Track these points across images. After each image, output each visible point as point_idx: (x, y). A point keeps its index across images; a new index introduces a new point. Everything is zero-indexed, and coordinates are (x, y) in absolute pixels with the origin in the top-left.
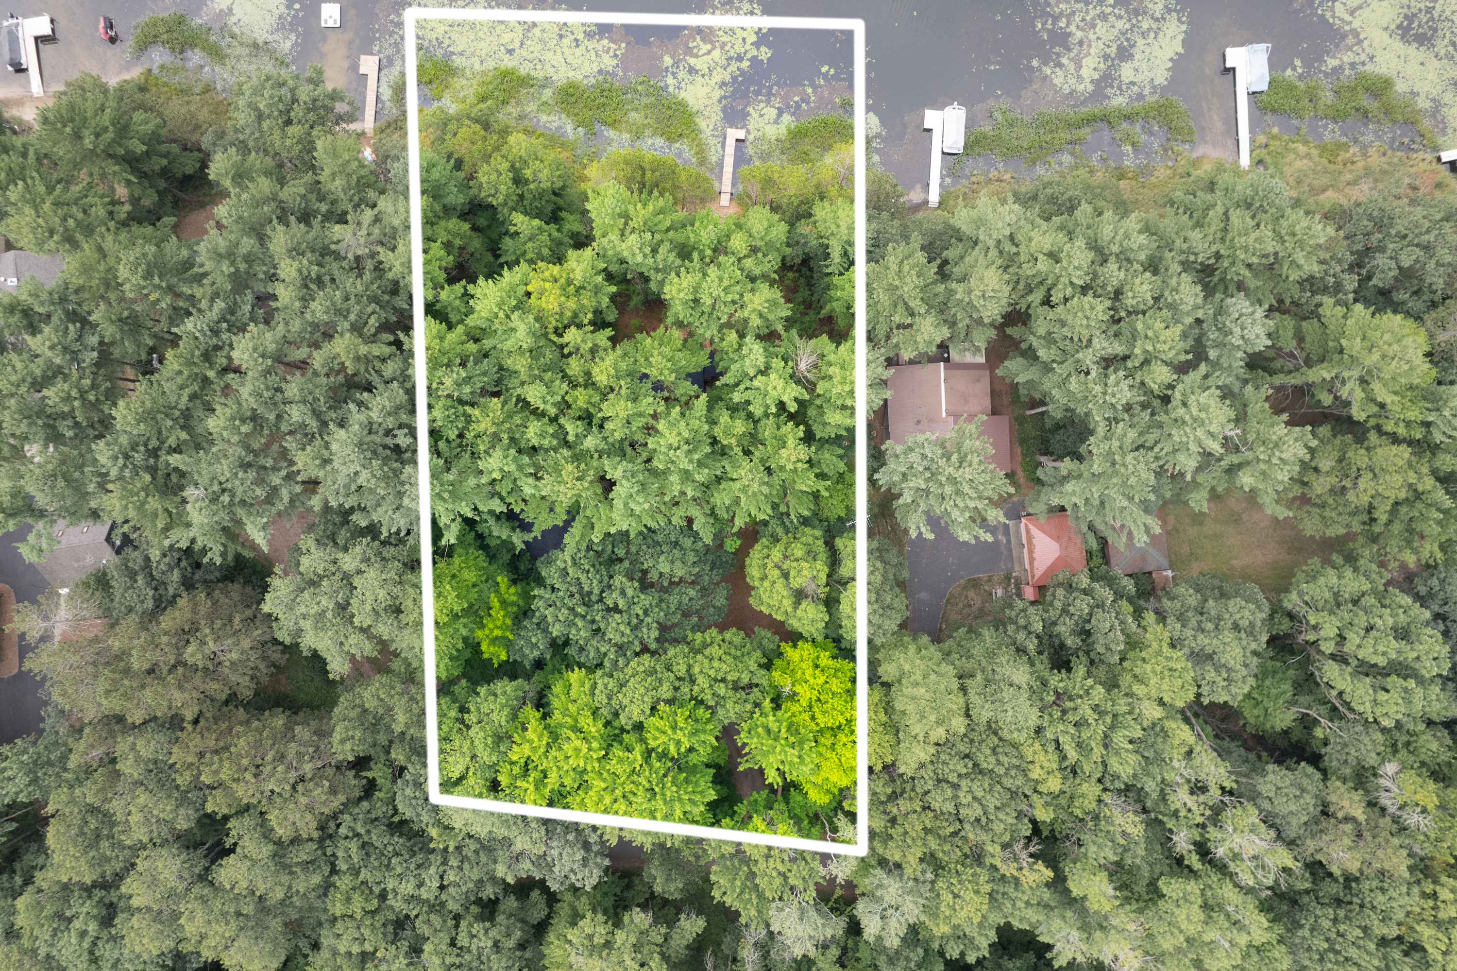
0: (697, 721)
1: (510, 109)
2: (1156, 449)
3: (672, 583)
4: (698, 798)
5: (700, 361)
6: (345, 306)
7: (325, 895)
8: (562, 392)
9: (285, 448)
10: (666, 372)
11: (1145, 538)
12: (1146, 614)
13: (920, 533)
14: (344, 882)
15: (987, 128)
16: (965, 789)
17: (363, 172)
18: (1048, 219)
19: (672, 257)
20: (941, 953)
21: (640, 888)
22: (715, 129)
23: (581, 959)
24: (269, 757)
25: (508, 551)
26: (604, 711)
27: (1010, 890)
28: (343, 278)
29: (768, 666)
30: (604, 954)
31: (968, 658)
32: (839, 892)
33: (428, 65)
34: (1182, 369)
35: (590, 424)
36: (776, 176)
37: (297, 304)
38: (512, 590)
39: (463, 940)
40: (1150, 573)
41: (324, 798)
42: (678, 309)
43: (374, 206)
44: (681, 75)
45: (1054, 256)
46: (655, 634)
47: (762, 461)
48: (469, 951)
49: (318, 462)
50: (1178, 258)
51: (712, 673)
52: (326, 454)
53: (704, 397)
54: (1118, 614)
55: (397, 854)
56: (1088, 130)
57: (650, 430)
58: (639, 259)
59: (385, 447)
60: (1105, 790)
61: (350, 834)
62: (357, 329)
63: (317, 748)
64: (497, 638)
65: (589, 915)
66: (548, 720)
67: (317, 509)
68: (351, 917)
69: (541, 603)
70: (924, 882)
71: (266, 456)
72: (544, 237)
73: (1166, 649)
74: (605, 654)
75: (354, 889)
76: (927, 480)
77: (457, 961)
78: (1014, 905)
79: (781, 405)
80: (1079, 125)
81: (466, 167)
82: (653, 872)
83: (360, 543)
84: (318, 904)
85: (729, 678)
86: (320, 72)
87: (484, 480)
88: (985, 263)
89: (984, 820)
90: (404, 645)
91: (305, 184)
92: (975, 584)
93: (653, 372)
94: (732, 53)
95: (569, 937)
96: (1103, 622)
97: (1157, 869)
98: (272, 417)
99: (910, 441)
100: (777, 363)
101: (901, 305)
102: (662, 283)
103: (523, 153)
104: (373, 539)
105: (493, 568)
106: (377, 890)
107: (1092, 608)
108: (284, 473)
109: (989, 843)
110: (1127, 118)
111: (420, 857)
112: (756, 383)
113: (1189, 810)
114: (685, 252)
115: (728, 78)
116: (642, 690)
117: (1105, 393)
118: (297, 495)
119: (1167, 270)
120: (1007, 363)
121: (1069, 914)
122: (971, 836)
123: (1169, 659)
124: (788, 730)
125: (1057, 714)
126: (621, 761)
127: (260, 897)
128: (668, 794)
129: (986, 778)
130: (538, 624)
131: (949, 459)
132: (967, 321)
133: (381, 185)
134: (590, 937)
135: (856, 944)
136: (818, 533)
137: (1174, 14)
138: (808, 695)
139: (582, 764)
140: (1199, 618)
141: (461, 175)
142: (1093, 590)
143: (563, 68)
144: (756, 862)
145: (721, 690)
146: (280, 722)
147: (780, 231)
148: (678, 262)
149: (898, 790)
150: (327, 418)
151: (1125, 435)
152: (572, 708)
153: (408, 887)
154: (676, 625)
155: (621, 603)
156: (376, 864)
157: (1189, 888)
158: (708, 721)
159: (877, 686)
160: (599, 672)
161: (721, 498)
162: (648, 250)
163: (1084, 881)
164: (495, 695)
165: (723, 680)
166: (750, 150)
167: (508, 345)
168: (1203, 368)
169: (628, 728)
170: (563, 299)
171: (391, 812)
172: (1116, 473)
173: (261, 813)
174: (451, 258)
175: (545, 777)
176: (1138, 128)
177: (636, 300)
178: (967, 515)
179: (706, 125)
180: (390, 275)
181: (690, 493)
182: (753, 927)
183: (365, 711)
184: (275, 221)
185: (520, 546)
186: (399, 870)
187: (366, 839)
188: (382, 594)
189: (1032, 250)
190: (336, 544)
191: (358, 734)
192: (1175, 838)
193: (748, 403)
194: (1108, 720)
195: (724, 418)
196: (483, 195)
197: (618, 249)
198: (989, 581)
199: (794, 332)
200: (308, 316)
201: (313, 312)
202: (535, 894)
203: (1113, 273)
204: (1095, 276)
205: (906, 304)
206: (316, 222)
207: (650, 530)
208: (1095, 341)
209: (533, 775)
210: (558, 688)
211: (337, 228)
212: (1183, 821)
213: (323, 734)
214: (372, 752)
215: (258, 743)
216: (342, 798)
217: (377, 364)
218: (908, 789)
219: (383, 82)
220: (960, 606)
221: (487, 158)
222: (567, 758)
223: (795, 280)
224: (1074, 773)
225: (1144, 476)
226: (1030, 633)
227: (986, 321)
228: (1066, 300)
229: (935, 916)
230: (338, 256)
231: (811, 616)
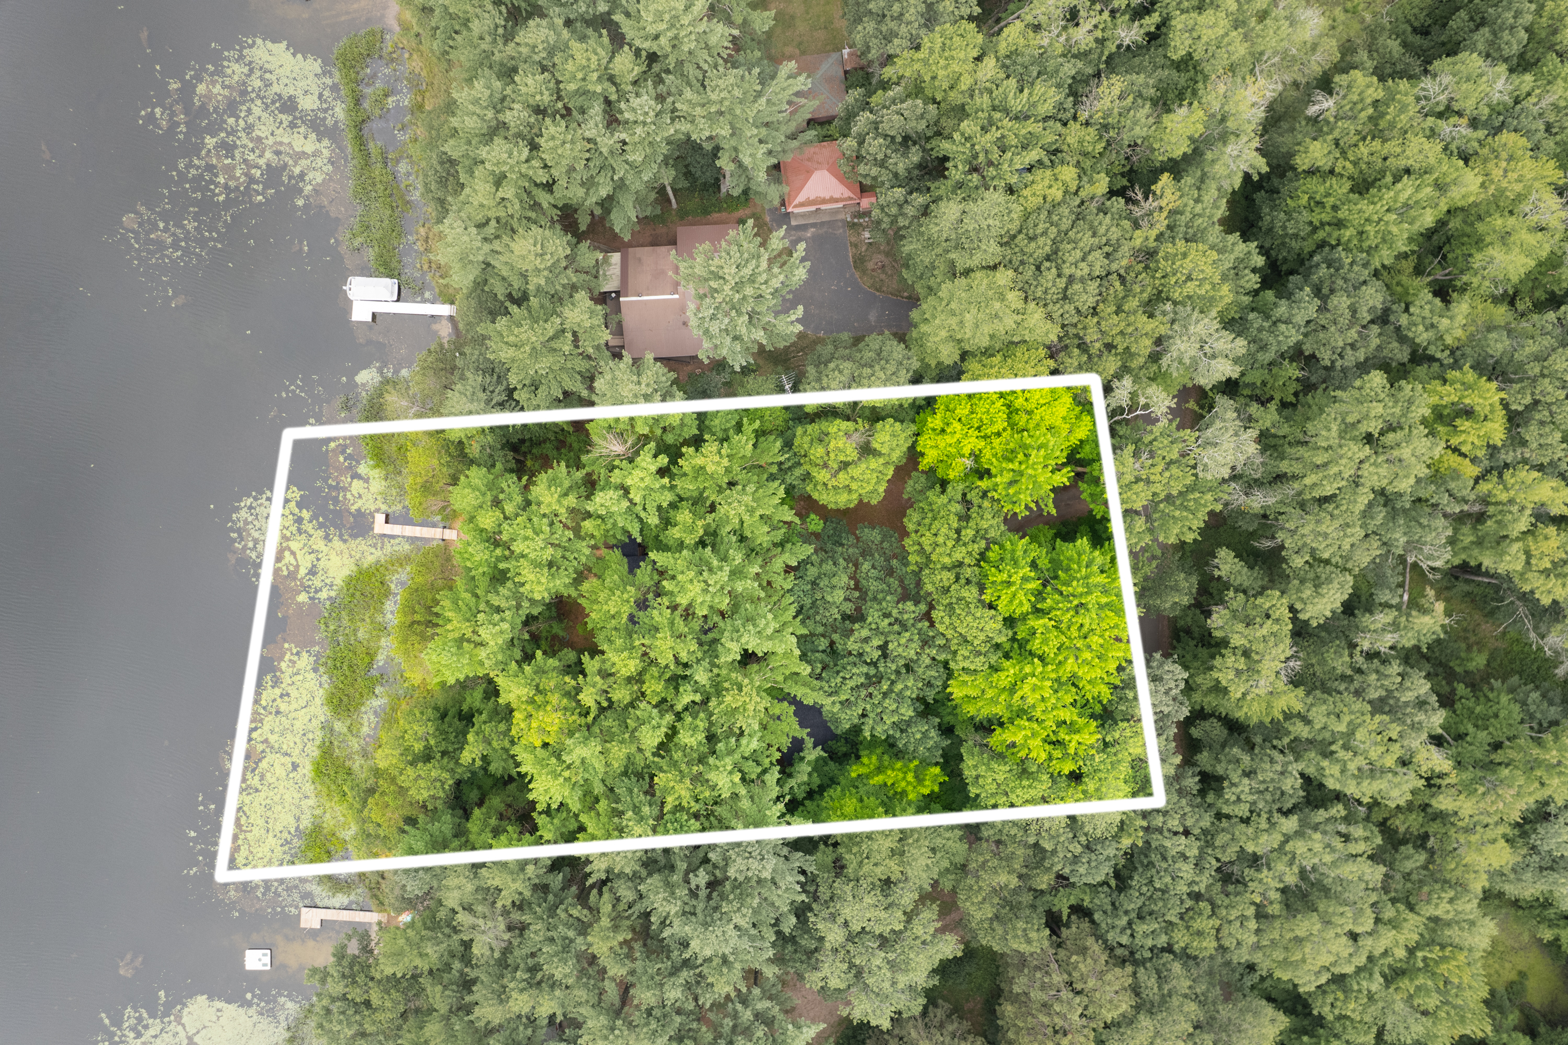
0: (1002, 559)
1: (356, 767)
2: (706, 67)
3: (857, 587)
4: (1085, 558)
5: (615, 557)
6: (559, 942)
7: (1195, 958)
8: (649, 707)
9: (712, 1005)
10: (625, 596)
11: (801, 79)
12: (885, 77)
13: (798, 320)
14: (1181, 939)
15: (371, 254)
16: (1073, 270)
17: (419, 924)
18: (462, 186)
19: (503, 591)
20: (1256, 293)
21: (1189, 619)
22: (375, 546)
23: (1262, 683)
24: (1046, 1020)
25: (826, 764)
26: (993, 659)
27: (1183, 219)
28: (530, 944)
29: (944, 484)
30: (1256, 657)
31: (934, 268)
32: (1192, 405)
33: (310, 855)
34: (618, 40)
35: (685, 677)
36: (419, 480)
37: (557, 993)
38: (865, 760)
39: (1242, 810)
40: (846, 72)
41: (1089, 960)
42: (561, 583)
43: (454, 912)
44: (317, 583)
45: (499, 180)
46: (909, 606)
47: (720, 491)
48: (1254, 803)
49: (725, 970)
50: (501, 46)
51: (950, 543)
52: (717, 961)
53: (652, 555)
54: (884, 107)
55: (1151, 882)
56: (371, 145)
57: (688, 614)
58: (505, 626)
59: (709, 897)
60: (1075, 118)
61: (1129, 932)
62: (583, 929)
63: (1037, 968)
64: (916, 777)
65: (1215, 674)
66: (1004, 719)
67: (776, 970)
68: (1218, 930)
69: (879, 729)
70: (1176, 313)
71: (722, 1026)
72: (487, 728)
73: (920, 55)
74: (934, 659)
75: (1188, 928)
76: (739, 313)
77: (1265, 816)
78: (1200, 215)
79: (662, 472)
80: (367, 156)
81: (413, 812)
82: (1168, 605)
83: (814, 924)
84: (1205, 966)
85: (955, 525)
86: (314, 971)
87: (743, 791)
88: (508, 254)
89: (1107, 249)
90: (924, 875)
91: (433, 985)
92: (860, 262)
93: (626, 610)
94: (294, 529)
95: (1239, 695)
96: (892, 122)
97: (1160, 61)
98: (678, 1019)
99: (696, 333)
100: (616, 477)
101: (553, 344)
102: (532, 602)
103: (397, 752)
104: (811, 910)
105: (843, 781)
106: (1189, 903)
107: (878, 135)
108: (739, 1007)
109: (1132, 243)
110: (358, 102)
111: (1154, 857)
112: (637, 500)
113: (1096, 26)
114: (499, 577)
115: (321, 533)
116: (970, 619)
117: (644, 123)
118: (764, 992)
119: (513, 58)
120: (617, 230)
121: (1209, 156)
122: (1124, 262)
123: (932, 51)
124: (1011, 461)
125: (992, 171)
126: (1045, 642)
127: (1195, 1028)
128: (1080, 590)
129: (1062, 247)
130: (902, 731)
131: (716, 291)
132: (569, 272)
133: (432, 903)
134: (1238, 673)
135: (1247, 385)
136: (799, 431)
137: (245, 52)
138: (973, 439)
139: (1049, 683)
140: (888, 18)
141: (422, 818)
142: (859, 135)
143: (312, 709)
144: (1154, 494)
145: (968, 533)
146: (1009, 1008)
147: (477, 475)
148: (509, 584)
149: (1076, 341)
150: (679, 960)
151: (689, 101)
152: (990, 693)
153: (1186, 870)
154: (901, 581)
155: (876, 642)
156: (1160, 904)
157: (1179, 27)
158: (1002, 547)
159: (966, 365)
160: (952, 665)
161: (762, 536)
162: (496, 617)
163: (1173, 140)
164: (977, 777)
165: (958, 531)
166: (397, 508)
167: (600, 767)
168: (618, 17)
169: (1010, 633)
170: (549, 708)
171: (1106, 889)
172: (731, 110)
173: (1106, 1026)
174: (509, 828)
175: (1065, 722)
176: (368, 91)
177: (557, 629)
178: (776, 270)
179: (371, 556)
180: (527, 893)
181: (756, 569)
182: (1226, 497)
183: (997, 917)
184: (471, 1017)
185: (819, 752)
186: (1168, 879)
187: (1133, 915)
188: (869, 900)
189: (492, 203)
190: (816, 950)
191: (1021, 924)
192: (1127, 42)
193: (659, 508)
194: (997, 115)
195: (675, 533)
196: (442, 794)
197: (496, 649)
198: (856, 246)
199: (584, 458)
200: (570, 981)
201: (565, 976)
202: (1195, 732)
203: (516, 116)
204: (519, 135)
205: (551, 339)
206: (472, 974)
207: (798, 613)
208: (588, 134)
209: (1063, 735)
210: (970, 710)
211: (476, 950)
212: (1108, 34)
213: (1023, 961)
214: (1041, 909)
215: (1031, 1031)
216: (1090, 941)
217: (622, 906)
218: (1074, 331)
219: (329, 904)
220: (883, 276)
221: (402, 791)
222: (1043, 699)
223: (535, 458)
224: (1056, 152)
225: (732, 80)
226: (906, 201)
227: (568, 252)
228: (546, 166)
229: (1212, 300)
230: (507, 951)
231: (888, 438)
